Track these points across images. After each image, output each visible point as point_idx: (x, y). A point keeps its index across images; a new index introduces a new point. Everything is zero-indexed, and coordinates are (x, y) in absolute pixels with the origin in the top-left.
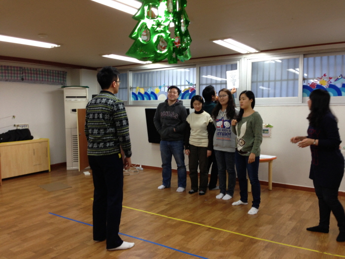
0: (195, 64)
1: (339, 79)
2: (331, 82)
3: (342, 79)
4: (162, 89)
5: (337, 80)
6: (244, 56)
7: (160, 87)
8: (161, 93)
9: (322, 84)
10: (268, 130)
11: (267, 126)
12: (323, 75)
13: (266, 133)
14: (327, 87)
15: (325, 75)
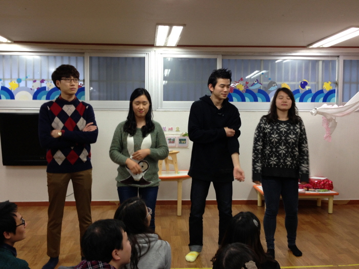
0: (82, 51)
1: (255, 84)
2: (247, 87)
3: (258, 84)
4: (22, 84)
5: (253, 84)
6: (154, 49)
7: (19, 81)
8: (19, 89)
9: (238, 89)
10: (185, 140)
11: (185, 135)
12: (240, 79)
13: (183, 143)
14: (244, 92)
15: (242, 79)
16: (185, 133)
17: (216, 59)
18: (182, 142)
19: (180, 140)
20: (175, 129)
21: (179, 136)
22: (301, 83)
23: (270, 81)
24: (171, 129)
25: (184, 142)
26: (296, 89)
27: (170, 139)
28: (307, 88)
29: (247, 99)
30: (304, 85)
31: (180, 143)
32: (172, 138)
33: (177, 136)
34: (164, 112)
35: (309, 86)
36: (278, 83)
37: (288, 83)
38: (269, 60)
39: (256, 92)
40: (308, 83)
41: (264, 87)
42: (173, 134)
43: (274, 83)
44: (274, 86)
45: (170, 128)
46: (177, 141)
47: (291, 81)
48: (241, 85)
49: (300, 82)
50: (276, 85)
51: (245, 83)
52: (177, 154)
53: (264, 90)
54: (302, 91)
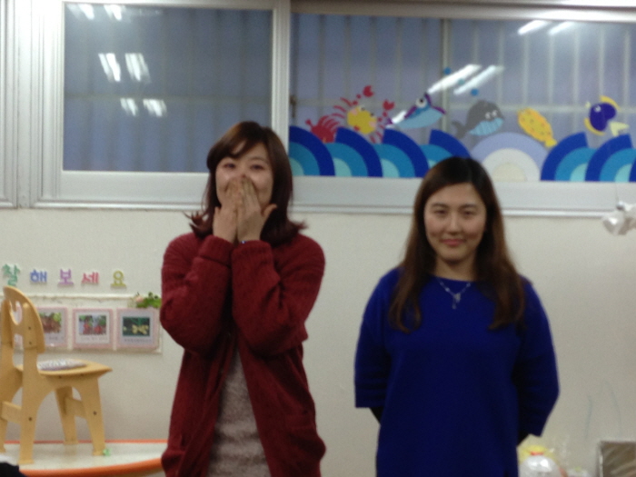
9: (357, 128)
10: (146, 322)
11: (146, 303)
12: (361, 91)
13: (140, 334)
14: (378, 140)
15: (368, 92)
16: (145, 295)
17: (269, 14)
18: (135, 329)
19: (128, 323)
20: (107, 280)
21: (123, 306)
22: (592, 111)
23: (475, 100)
24: (92, 280)
25: (143, 329)
26: (575, 130)
27: (87, 319)
28: (615, 128)
29: (386, 165)
30: (602, 116)
31: (128, 333)
32: (95, 315)
33: (113, 307)
34: (69, 214)
35: (621, 121)
36: (506, 108)
37: (544, 109)
38: (476, 23)
39: (421, 140)
40: (619, 109)
41: (456, 124)
42: (100, 300)
43: (492, 107)
44: (492, 119)
45: (89, 273)
46: (115, 327)
47: (558, 101)
48: (367, 114)
49: (588, 106)
50: (500, 115)
51: (380, 105)
52: (102, 380)
53: (453, 132)
54: (596, 139)
